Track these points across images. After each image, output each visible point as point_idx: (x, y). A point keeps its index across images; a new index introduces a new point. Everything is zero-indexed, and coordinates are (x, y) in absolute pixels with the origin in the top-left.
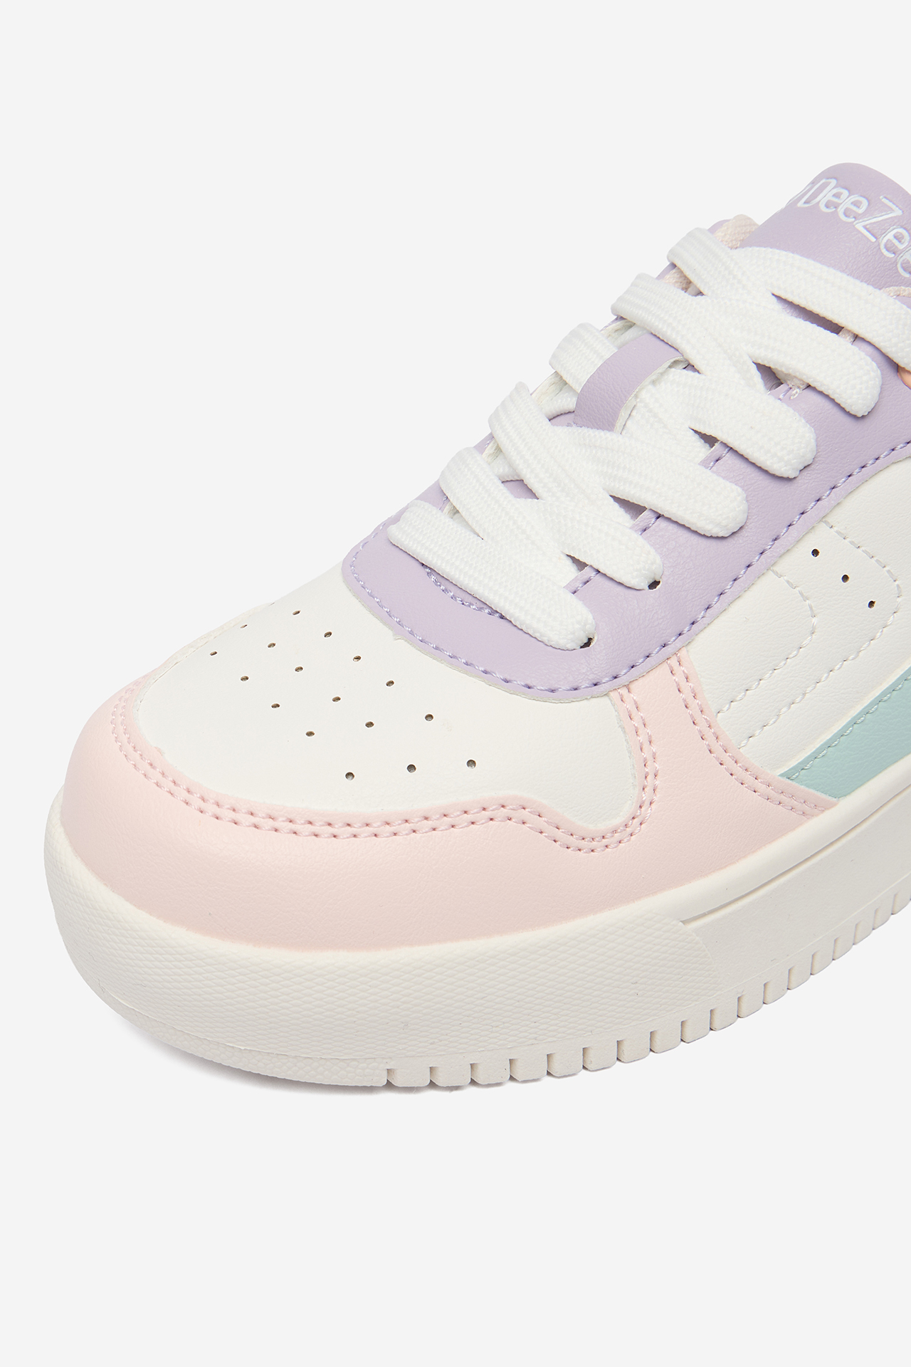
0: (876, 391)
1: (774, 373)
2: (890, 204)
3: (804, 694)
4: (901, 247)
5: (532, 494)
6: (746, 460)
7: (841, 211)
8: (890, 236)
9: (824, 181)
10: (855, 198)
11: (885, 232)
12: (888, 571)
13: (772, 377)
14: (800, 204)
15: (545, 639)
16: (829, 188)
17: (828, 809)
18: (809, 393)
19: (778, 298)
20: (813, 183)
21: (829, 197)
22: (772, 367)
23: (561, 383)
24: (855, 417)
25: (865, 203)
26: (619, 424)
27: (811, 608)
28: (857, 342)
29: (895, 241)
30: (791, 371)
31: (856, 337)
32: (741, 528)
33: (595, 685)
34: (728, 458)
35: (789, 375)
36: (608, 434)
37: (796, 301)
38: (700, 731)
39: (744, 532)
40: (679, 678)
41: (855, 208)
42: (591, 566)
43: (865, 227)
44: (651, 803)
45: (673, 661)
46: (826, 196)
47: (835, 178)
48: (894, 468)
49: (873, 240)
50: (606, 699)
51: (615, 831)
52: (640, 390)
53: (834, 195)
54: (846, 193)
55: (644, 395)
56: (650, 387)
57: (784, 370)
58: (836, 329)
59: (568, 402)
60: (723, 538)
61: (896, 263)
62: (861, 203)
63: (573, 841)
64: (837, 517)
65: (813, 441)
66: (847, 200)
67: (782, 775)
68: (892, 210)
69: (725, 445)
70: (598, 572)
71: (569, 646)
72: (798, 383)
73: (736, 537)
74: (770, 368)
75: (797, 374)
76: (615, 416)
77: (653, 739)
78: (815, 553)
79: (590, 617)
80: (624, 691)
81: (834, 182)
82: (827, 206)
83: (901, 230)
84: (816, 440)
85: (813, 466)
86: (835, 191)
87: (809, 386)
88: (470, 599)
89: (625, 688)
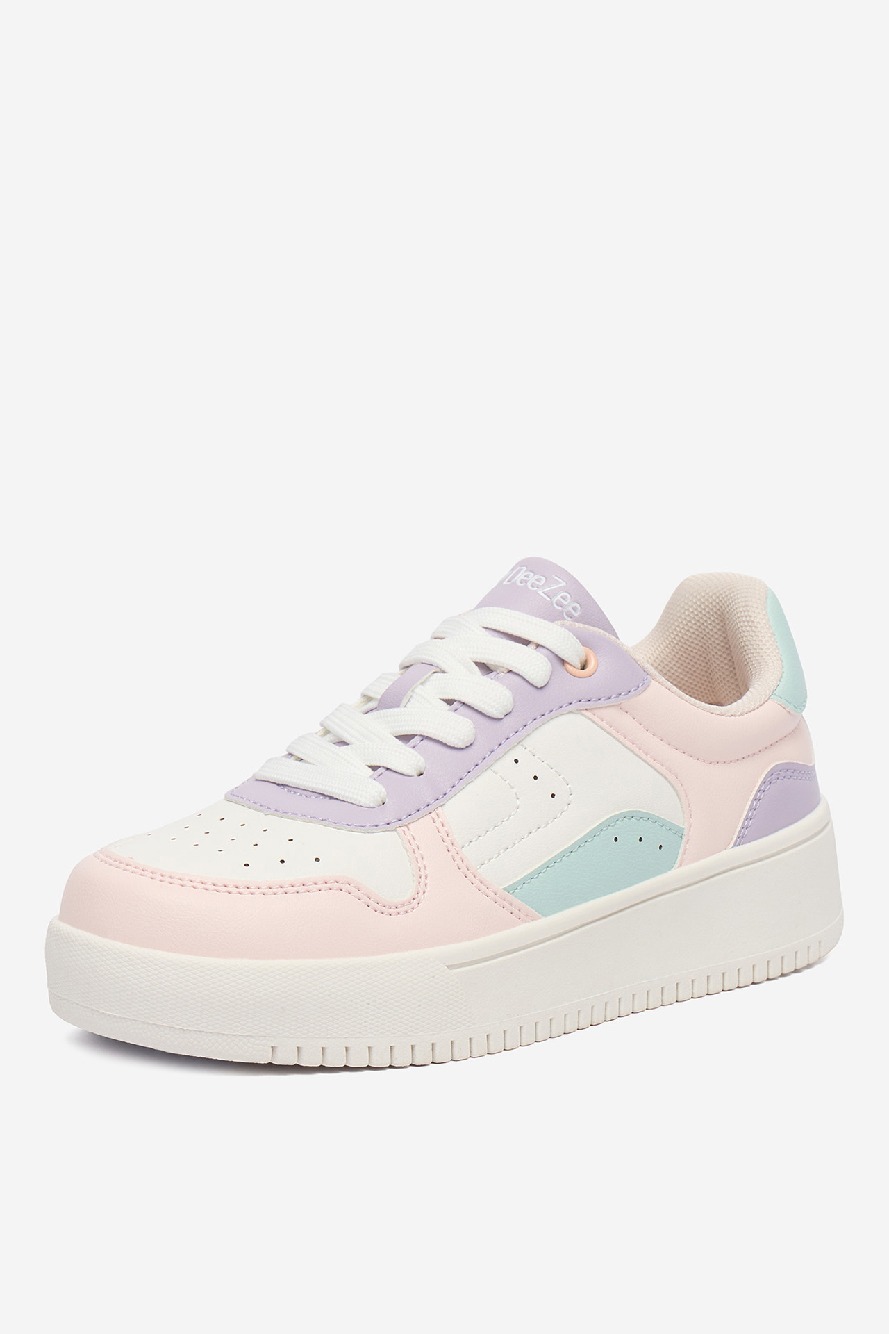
0: (548, 673)
1: (488, 667)
2: (559, 579)
3: (514, 844)
4: (565, 603)
5: (347, 744)
6: (473, 708)
7: (529, 584)
8: (559, 597)
9: (519, 568)
10: (537, 577)
11: (556, 595)
12: (563, 778)
13: (485, 668)
14: (505, 583)
15: (357, 803)
16: (522, 572)
17: (536, 920)
18: (510, 674)
19: (486, 628)
20: (513, 570)
21: (523, 577)
22: (485, 662)
23: (369, 699)
24: (536, 687)
25: (544, 579)
26: (403, 704)
27: (516, 794)
28: (539, 648)
29: (562, 600)
30: (497, 663)
31: (538, 646)
32: (471, 744)
33: (388, 824)
34: (463, 709)
35: (497, 666)
36: (398, 709)
37: (498, 628)
38: (452, 856)
39: (472, 747)
40: (438, 824)
41: (537, 583)
42: (383, 767)
43: (543, 593)
44: (424, 893)
45: (434, 814)
46: (521, 576)
47: (526, 566)
48: (562, 717)
49: (549, 599)
50: (394, 832)
51: (403, 905)
52: (415, 687)
53: (525, 576)
54: (532, 574)
55: (417, 690)
56: (421, 686)
57: (492, 663)
58: (526, 642)
59: (372, 704)
60: (462, 749)
61: (562, 612)
62: (541, 579)
63: (379, 907)
64: (527, 742)
65: (511, 698)
66: (532, 578)
67: (503, 889)
68: (560, 583)
69: (460, 702)
70: (388, 769)
71: (372, 805)
72: (502, 669)
73: (468, 749)
74: (484, 663)
75: (501, 665)
76: (401, 701)
77: (424, 856)
78: (516, 761)
79: (383, 790)
80: (405, 829)
81: (525, 568)
82: (521, 582)
83: (565, 594)
84: (514, 699)
85: (512, 714)
86: (526, 573)
87: (510, 671)
88: (310, 793)
89: (406, 827)
